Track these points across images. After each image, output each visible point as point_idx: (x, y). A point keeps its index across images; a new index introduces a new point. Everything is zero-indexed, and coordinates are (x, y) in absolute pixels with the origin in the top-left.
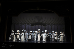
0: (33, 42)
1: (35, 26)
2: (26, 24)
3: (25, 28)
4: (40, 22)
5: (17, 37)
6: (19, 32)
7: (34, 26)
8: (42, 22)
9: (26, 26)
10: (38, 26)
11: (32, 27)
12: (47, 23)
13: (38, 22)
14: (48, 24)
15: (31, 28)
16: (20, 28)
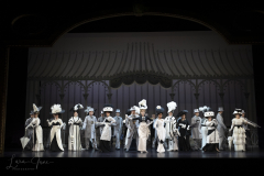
0: (118, 155)
1: (126, 87)
2: (86, 79)
3: (86, 96)
4: (149, 69)
5: (52, 137)
6: (59, 115)
7: (123, 88)
8: (156, 70)
9: (86, 88)
10: (139, 86)
11: (114, 90)
12: (177, 73)
13: (138, 68)
14: (182, 78)
15: (110, 96)
16: (62, 96)
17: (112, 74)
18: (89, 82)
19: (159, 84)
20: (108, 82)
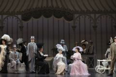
17: (23, 9)
18: (5, 16)
19: (63, 18)
20: (20, 16)
